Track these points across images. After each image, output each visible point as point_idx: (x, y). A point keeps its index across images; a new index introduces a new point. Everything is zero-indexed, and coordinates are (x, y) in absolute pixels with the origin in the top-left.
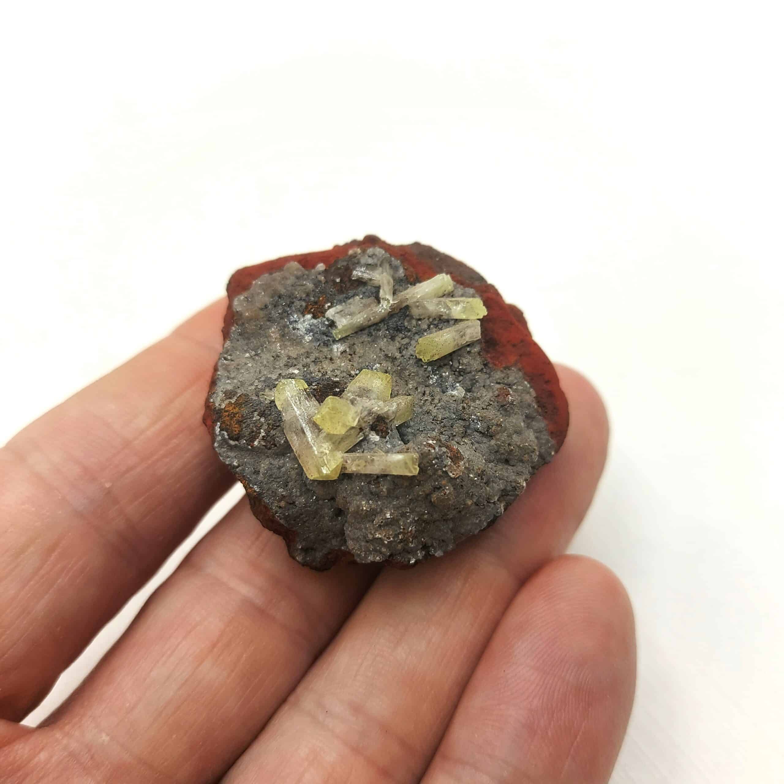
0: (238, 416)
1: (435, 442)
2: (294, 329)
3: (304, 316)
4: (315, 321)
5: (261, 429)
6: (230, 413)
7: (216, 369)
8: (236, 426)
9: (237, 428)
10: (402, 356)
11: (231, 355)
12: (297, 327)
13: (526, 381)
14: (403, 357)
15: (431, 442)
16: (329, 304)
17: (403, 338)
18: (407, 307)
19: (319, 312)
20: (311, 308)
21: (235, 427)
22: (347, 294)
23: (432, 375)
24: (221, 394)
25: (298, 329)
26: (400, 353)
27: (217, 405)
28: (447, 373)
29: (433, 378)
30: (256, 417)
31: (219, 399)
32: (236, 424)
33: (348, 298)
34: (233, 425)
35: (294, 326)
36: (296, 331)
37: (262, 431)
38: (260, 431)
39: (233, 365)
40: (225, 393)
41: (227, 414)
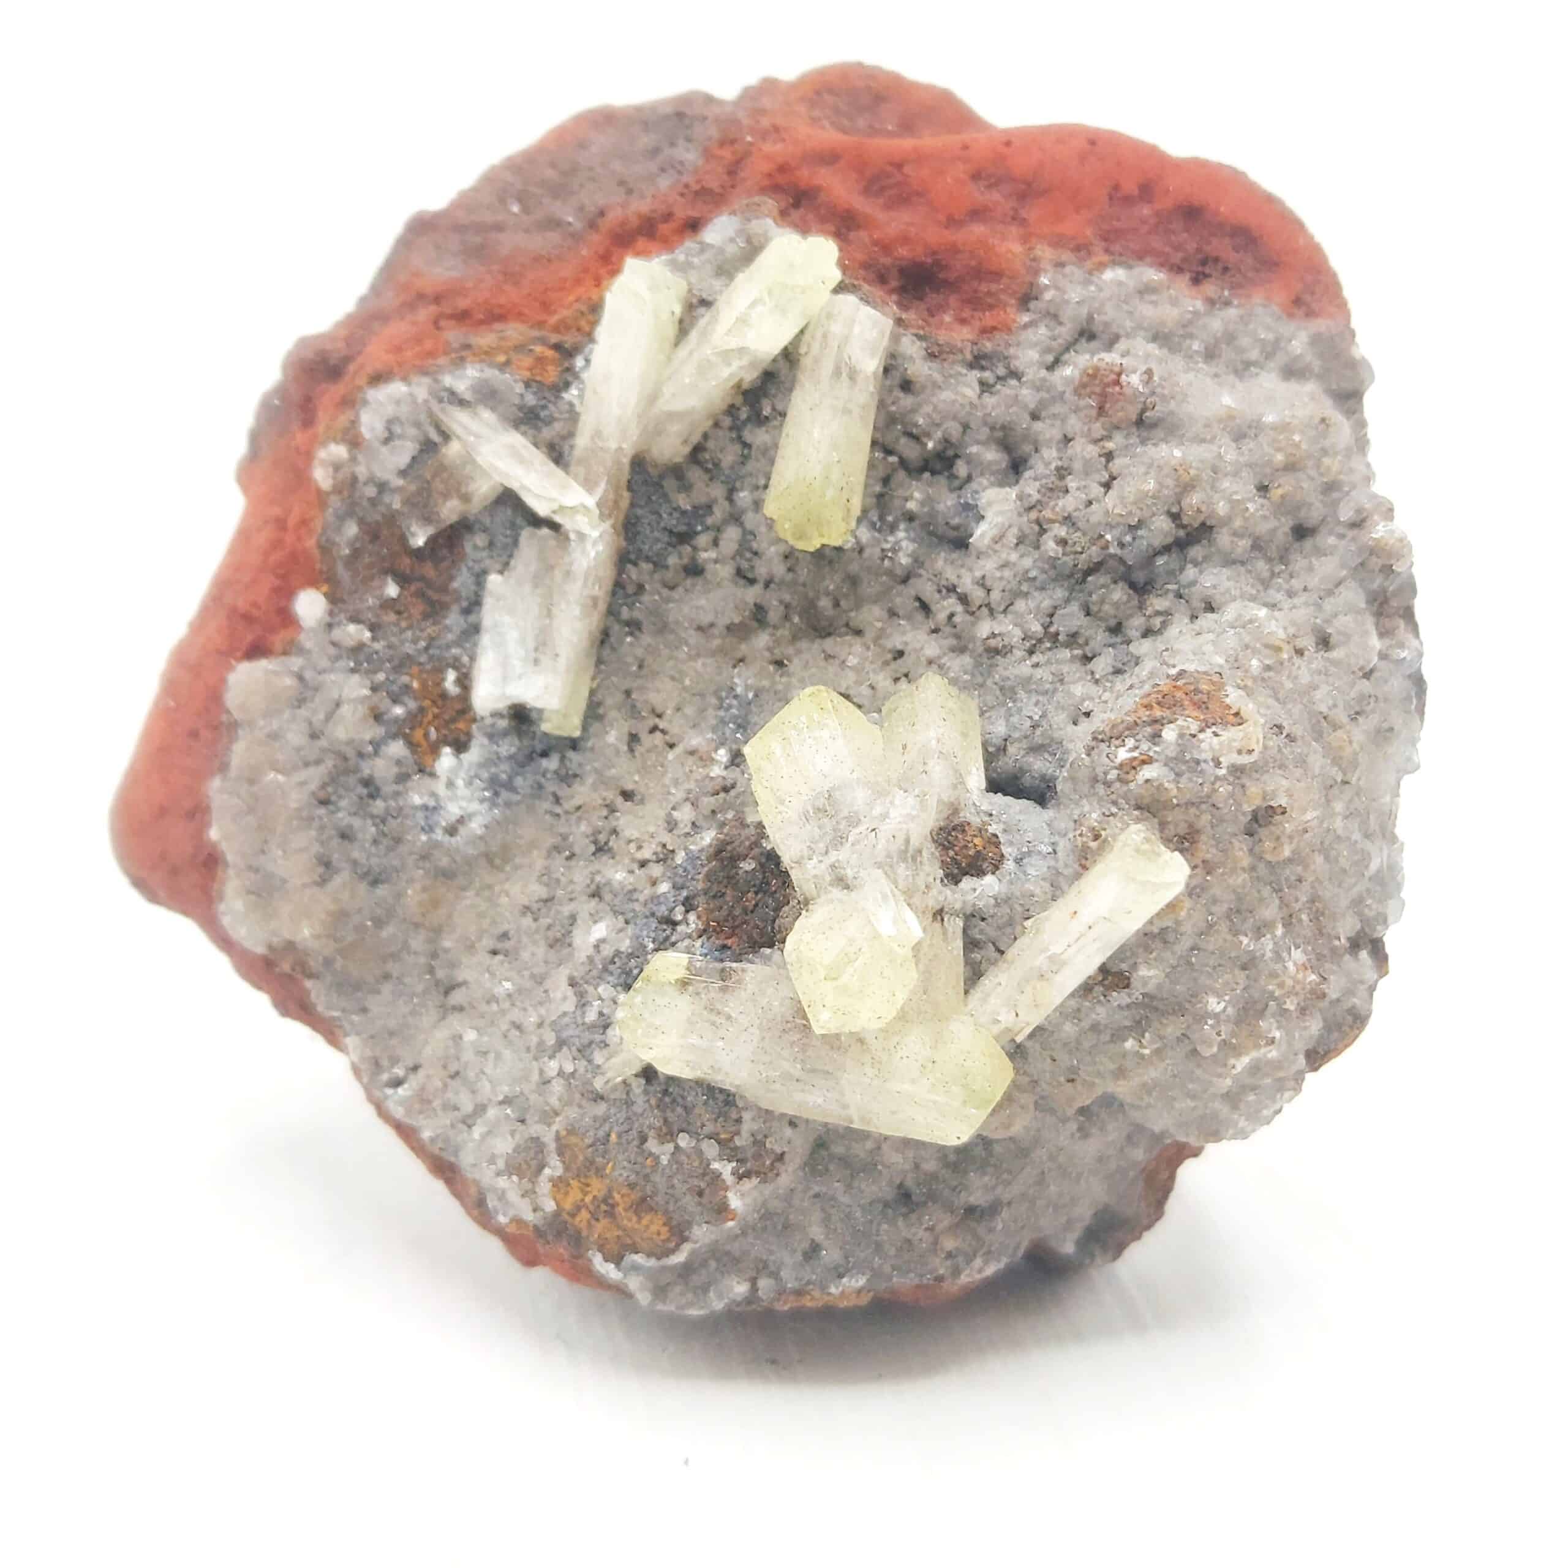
0: (623, 1196)
1: (1130, 743)
2: (452, 831)
3: (433, 775)
4: (474, 755)
5: (708, 1165)
6: (592, 1208)
7: (406, 1133)
8: (645, 1222)
9: (652, 1222)
10: (767, 585)
11: (395, 1061)
12: (453, 819)
13: (1101, 266)
14: (772, 586)
15: (1123, 755)
16: (451, 676)
17: (716, 543)
18: (638, 463)
19: (453, 720)
20: (426, 735)
21: (647, 1227)
22: (458, 599)
23: (886, 541)
24: (502, 1182)
25: (461, 821)
26: (752, 582)
27: (529, 1217)
28: (917, 495)
29: (897, 542)
30: (664, 1152)
31: (513, 1196)
32: (640, 1219)
33: (475, 604)
34: (637, 1226)
35: (444, 824)
36: (462, 831)
37: (715, 1165)
38: (713, 1172)
39: (431, 1077)
40: (513, 1168)
41: (584, 1215)
